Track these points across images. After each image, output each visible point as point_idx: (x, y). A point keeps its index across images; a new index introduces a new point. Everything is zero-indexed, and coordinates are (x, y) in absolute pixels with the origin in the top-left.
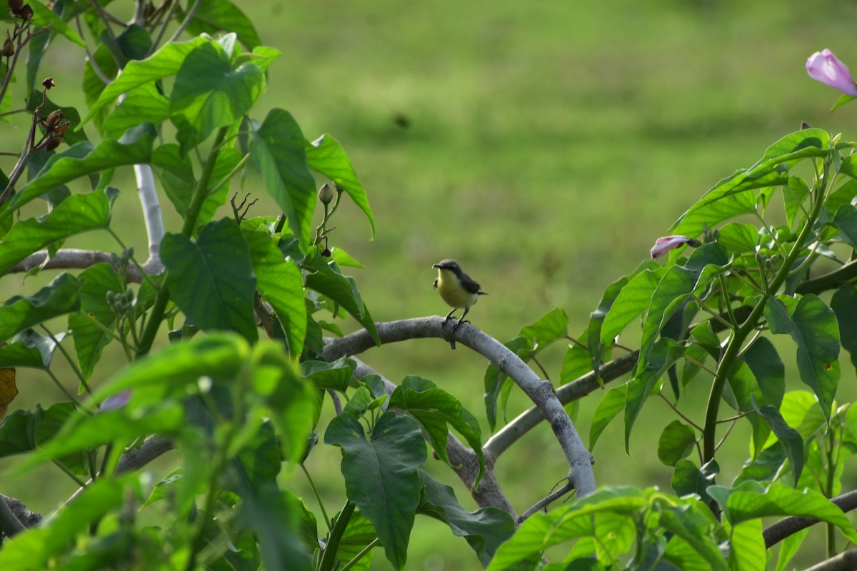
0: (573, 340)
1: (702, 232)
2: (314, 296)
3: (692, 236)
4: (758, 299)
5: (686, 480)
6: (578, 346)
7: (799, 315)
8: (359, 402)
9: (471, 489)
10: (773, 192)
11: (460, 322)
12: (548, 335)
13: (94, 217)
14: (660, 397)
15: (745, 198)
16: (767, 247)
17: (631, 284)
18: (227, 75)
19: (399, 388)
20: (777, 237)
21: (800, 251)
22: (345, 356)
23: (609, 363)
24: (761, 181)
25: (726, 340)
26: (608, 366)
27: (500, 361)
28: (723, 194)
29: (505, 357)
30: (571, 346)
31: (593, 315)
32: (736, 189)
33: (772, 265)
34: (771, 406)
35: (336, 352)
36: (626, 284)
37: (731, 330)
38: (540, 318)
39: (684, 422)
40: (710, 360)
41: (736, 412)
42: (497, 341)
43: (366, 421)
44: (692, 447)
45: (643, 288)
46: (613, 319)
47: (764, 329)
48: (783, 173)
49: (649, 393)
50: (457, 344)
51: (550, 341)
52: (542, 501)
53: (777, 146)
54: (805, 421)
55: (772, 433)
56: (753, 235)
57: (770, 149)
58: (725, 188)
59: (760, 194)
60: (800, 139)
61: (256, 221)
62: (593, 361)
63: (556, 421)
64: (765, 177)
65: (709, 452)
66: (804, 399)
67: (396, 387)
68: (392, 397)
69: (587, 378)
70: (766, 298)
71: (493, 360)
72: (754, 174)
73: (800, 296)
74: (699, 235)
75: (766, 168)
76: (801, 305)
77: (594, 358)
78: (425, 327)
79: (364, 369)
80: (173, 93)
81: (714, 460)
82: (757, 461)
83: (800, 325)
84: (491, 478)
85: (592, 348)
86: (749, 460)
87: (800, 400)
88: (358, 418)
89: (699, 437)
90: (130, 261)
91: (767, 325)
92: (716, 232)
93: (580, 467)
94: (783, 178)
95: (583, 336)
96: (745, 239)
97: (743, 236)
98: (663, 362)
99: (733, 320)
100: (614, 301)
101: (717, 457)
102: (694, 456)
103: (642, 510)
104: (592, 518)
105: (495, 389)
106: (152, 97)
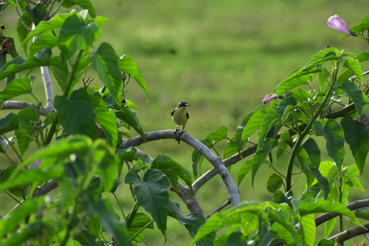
0: (230, 140)
1: (285, 92)
2: (119, 120)
3: (280, 94)
4: (309, 121)
5: (279, 199)
6: (231, 141)
7: (326, 128)
8: (138, 166)
9: (186, 204)
10: (315, 75)
11: (182, 132)
12: (219, 137)
13: (24, 88)
14: (267, 163)
15: (303, 78)
16: (312, 99)
17: (255, 115)
18: (83, 28)
19: (155, 160)
20: (316, 94)
21: (327, 100)
22: (132, 147)
23: (245, 149)
24: (310, 71)
25: (295, 139)
26: (245, 150)
27: (199, 149)
28: (294, 77)
29: (201, 147)
30: (229, 142)
31: (238, 128)
32: (300, 75)
33: (315, 107)
34: (315, 167)
35: (128, 145)
36: (252, 115)
37: (298, 135)
38: (216, 130)
39: (278, 174)
40: (289, 147)
41: (300, 170)
42: (198, 140)
43: (141, 174)
44: (282, 184)
45: (260, 117)
46: (247, 130)
47: (312, 134)
48: (319, 67)
49: (263, 162)
50: (181, 141)
51: (220, 140)
52: (217, 209)
53: (316, 56)
54: (329, 174)
55: (315, 179)
56: (307, 94)
57: (314, 57)
58: (295, 74)
59: (309, 76)
60: (326, 52)
61: (93, 88)
62: (238, 148)
63: (223, 174)
64: (312, 69)
65: (289, 187)
66: (329, 164)
67: (153, 160)
68: (152, 164)
69: (236, 156)
70: (312, 121)
71: (196, 148)
72: (307, 68)
73: (327, 119)
74: (283, 94)
75: (312, 65)
76: (328, 123)
77: (238, 147)
78: (167, 134)
79: (140, 152)
80: (60, 35)
81: (291, 191)
82: (309, 191)
83: (327, 132)
84: (195, 199)
85: (238, 143)
86: (306, 190)
87: (327, 165)
88: (137, 173)
89: (284, 181)
90: (41, 107)
91: (313, 132)
92: (291, 92)
93: (233, 194)
94: (320, 69)
95: (234, 137)
96: (303, 95)
97: (302, 94)
98: (269, 148)
99: (298, 130)
100: (247, 122)
101: (292, 189)
102: (282, 189)
103: (261, 212)
104: (240, 215)
105: (197, 161)
106: (51, 36)
